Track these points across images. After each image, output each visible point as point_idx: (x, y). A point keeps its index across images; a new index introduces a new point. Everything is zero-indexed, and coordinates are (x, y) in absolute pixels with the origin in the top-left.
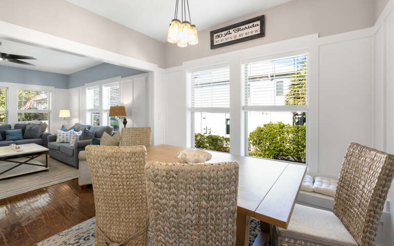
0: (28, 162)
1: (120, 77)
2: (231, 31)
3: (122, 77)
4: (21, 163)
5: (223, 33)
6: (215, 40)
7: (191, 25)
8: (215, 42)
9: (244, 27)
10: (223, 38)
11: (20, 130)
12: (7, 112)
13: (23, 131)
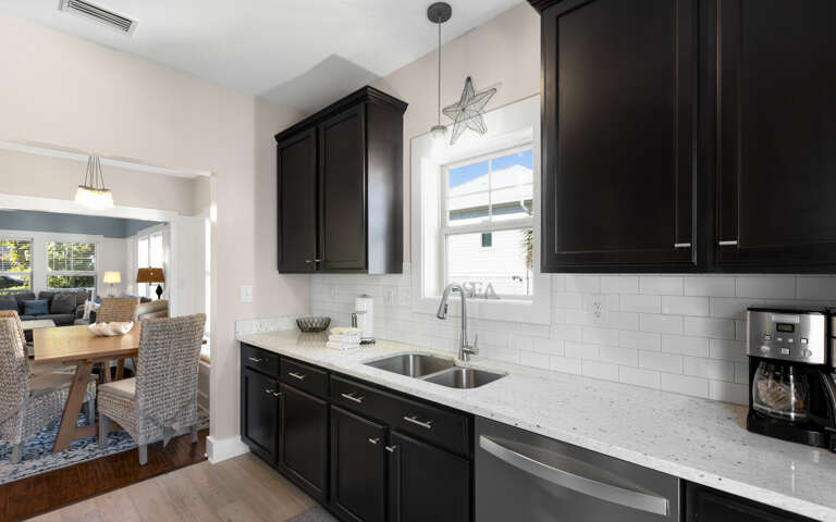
11: (45, 301)
12: (32, 275)
13: (50, 303)
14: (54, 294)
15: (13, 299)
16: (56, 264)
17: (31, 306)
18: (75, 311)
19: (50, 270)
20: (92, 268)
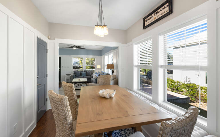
0: (81, 85)
1: (113, 50)
2: (153, 15)
3: (114, 50)
4: (79, 85)
5: (149, 18)
6: (145, 23)
7: (103, 26)
8: (145, 24)
9: (159, 10)
10: (149, 21)
11: (85, 73)
12: (83, 66)
13: (86, 73)
14: (87, 71)
15: (79, 72)
16: (87, 63)
17: (83, 74)
18: (91, 75)
19: (86, 65)
20: (94, 64)
